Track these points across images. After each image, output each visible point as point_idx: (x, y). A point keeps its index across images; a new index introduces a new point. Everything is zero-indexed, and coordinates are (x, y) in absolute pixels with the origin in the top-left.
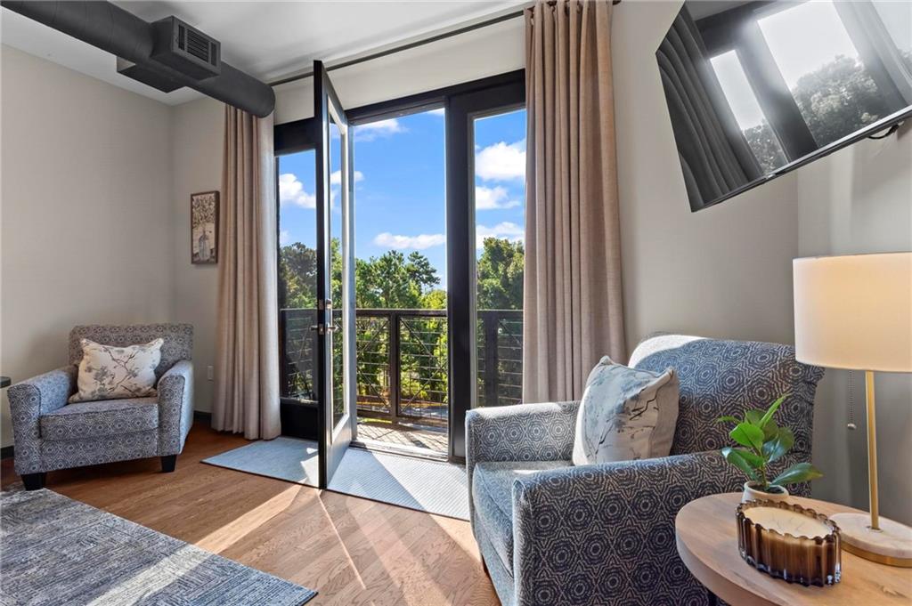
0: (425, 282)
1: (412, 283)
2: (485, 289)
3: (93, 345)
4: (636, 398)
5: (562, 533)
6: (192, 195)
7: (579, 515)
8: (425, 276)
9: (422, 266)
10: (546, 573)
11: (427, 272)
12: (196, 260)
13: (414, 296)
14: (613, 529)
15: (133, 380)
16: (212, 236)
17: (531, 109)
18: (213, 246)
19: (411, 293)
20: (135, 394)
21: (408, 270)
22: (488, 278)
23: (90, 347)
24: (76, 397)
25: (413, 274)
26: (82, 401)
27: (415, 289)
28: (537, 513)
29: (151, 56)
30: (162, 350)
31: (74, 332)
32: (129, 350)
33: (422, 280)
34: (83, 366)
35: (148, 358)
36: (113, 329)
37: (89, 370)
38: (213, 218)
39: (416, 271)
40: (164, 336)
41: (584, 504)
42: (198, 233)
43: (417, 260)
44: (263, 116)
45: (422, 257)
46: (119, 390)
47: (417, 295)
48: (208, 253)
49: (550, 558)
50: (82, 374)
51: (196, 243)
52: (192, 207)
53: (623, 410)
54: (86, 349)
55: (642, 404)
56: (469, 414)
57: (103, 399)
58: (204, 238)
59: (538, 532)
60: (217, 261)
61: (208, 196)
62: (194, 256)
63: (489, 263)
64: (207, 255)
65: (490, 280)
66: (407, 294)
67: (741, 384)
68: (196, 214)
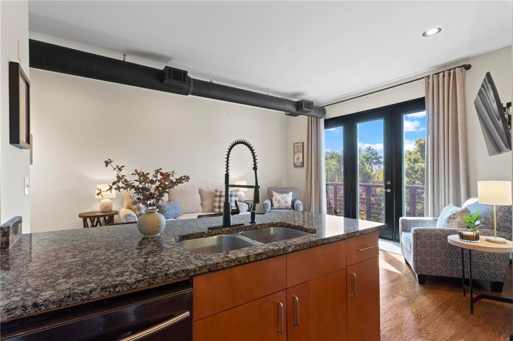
0: (375, 164)
1: (367, 166)
2: (416, 169)
3: (275, 193)
4: (454, 214)
5: (423, 239)
6: (294, 144)
7: (428, 237)
8: (375, 161)
9: (373, 155)
10: (419, 248)
11: (376, 158)
12: (295, 166)
13: (369, 173)
14: (438, 241)
15: (287, 204)
16: (301, 158)
17: (431, 113)
18: (302, 161)
19: (366, 171)
20: (287, 208)
21: (364, 158)
22: (418, 162)
23: (275, 194)
24: (273, 208)
25: (367, 159)
26: (274, 209)
27: (369, 168)
28: (417, 234)
29: (297, 110)
30: (292, 196)
31: (268, 189)
32: (284, 195)
33: (374, 163)
34: (273, 199)
35: (289, 198)
36: (278, 189)
37: (275, 200)
38: (301, 152)
39: (370, 158)
40: (292, 191)
41: (430, 234)
42: (296, 156)
43: (370, 152)
44: (321, 118)
45: (373, 149)
46: (283, 207)
47: (370, 172)
48: (300, 163)
49: (420, 245)
50: (274, 201)
51: (295, 160)
52: (294, 148)
53: (450, 218)
54: (274, 194)
55: (456, 216)
56: (401, 219)
57: (279, 209)
58: (298, 158)
59: (417, 239)
60: (303, 166)
61: (300, 144)
62: (295, 164)
63: (419, 154)
64: (300, 164)
65: (420, 164)
66: (364, 171)
67: (488, 212)
68: (295, 150)
